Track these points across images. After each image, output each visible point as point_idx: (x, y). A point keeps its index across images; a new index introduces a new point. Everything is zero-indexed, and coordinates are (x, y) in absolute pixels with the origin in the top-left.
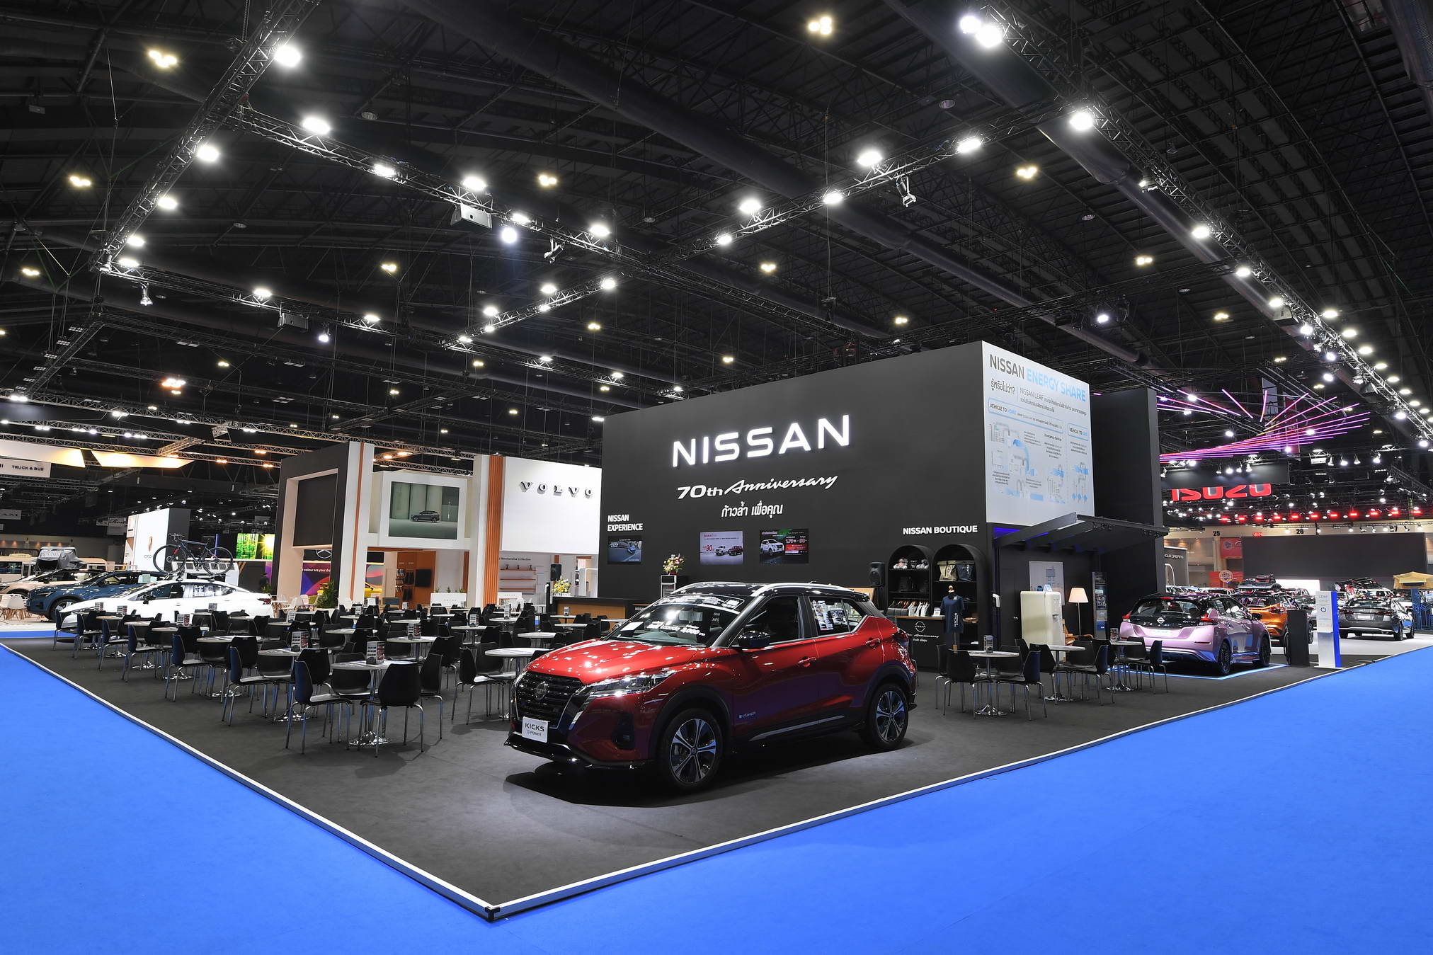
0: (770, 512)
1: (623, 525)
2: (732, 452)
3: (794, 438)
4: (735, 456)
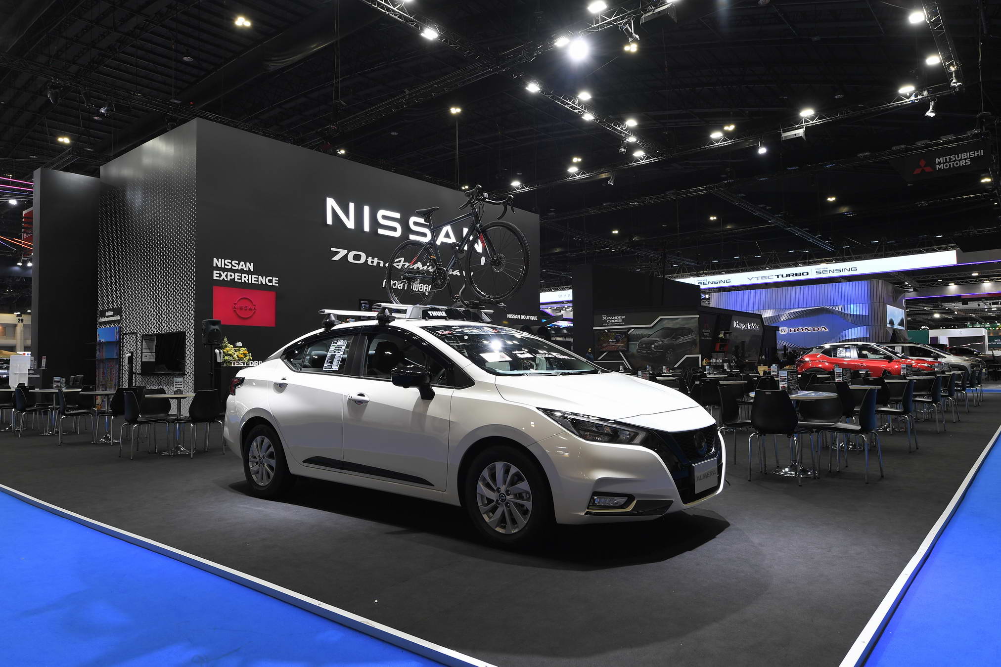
1: (243, 275)
2: (394, 229)
3: (447, 235)
4: (398, 234)
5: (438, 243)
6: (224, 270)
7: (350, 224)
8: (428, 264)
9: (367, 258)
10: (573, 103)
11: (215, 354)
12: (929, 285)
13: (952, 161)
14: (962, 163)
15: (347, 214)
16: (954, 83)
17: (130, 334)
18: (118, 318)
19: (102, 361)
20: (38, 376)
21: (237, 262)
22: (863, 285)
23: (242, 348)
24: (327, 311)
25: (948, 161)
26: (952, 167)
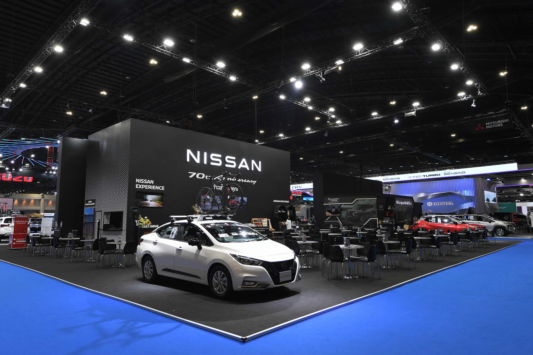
0: (233, 190)
1: (149, 186)
2: (218, 162)
3: (244, 164)
4: (220, 164)
5: (239, 168)
6: (141, 184)
7: (198, 161)
8: (234, 178)
9: (205, 176)
10: (302, 103)
11: (136, 222)
12: (510, 179)
13: (494, 124)
14: (499, 125)
15: (196, 157)
16: (479, 93)
17: (99, 211)
18: (94, 204)
19: (86, 223)
20: (59, 230)
21: (146, 180)
22: (471, 180)
23: (148, 219)
24: (172, 216)
25: (492, 124)
26: (494, 127)
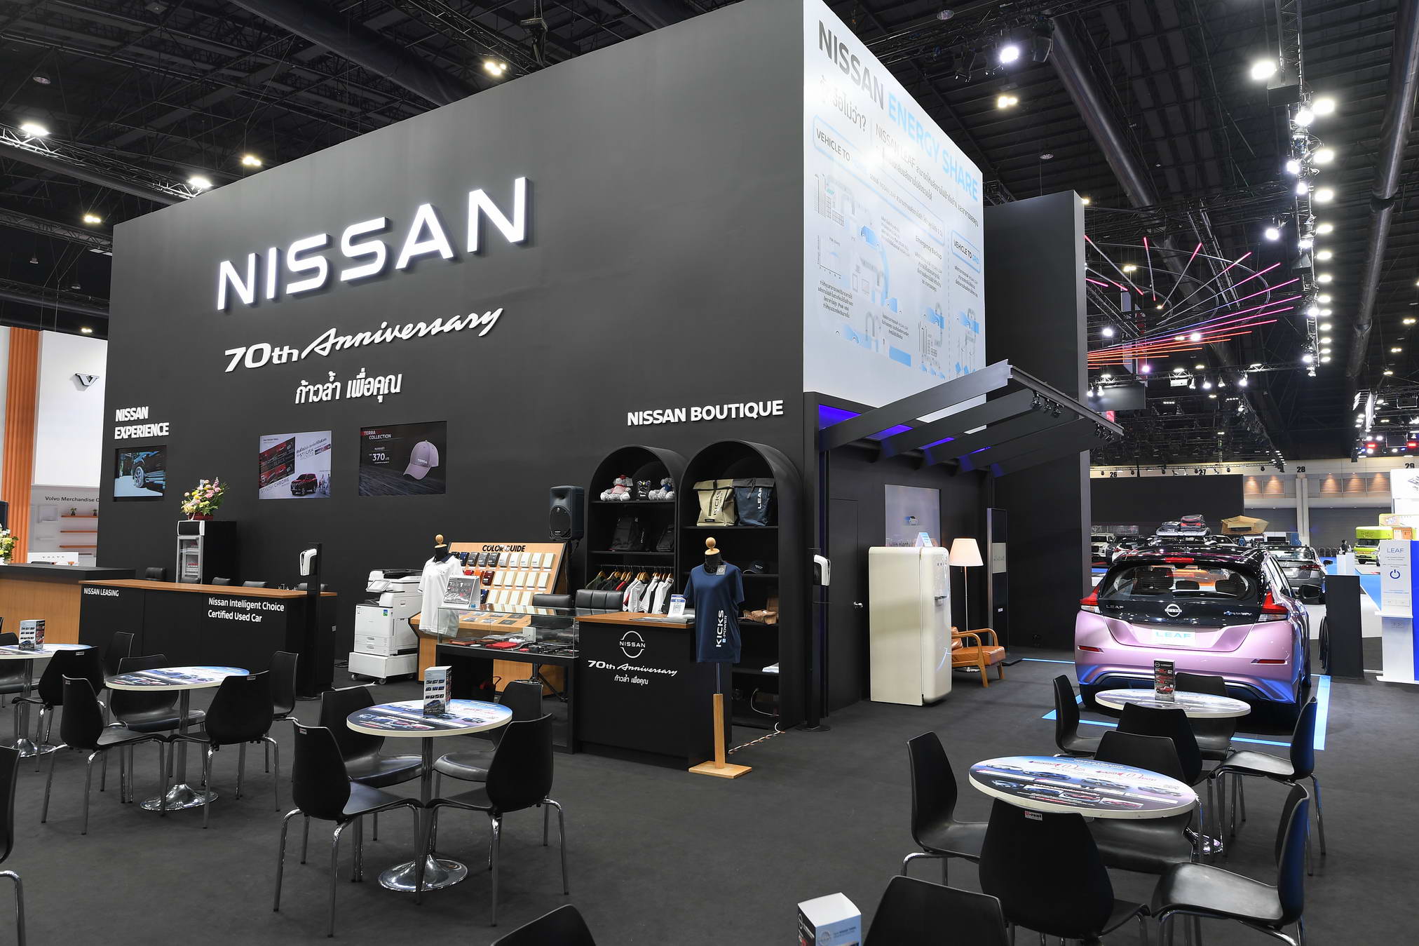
0: (379, 389)
1: (138, 427)
2: (315, 272)
3: (425, 234)
4: (320, 280)
6: (124, 424)
7: (246, 295)
8: (384, 325)
9: (273, 351)
15: (245, 280)
